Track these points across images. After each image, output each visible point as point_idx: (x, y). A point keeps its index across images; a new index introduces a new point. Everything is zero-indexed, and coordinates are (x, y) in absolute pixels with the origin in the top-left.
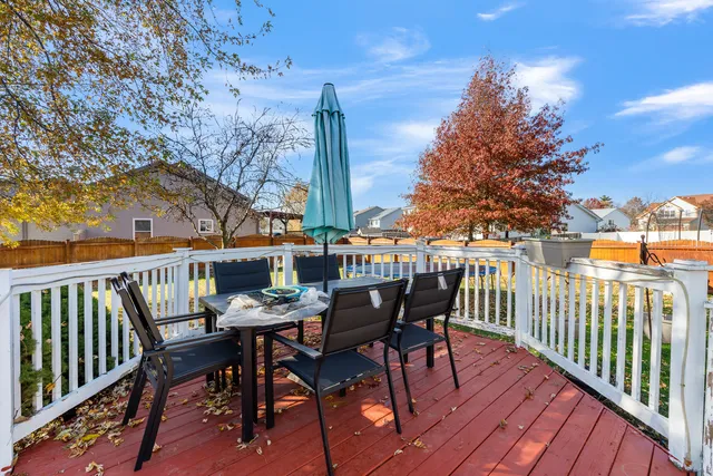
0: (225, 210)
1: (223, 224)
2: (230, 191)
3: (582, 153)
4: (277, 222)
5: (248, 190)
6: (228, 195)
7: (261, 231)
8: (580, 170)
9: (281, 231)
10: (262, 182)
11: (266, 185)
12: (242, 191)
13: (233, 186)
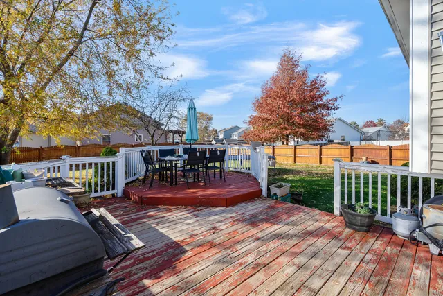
0: (153, 131)
1: (153, 137)
2: (155, 121)
3: (335, 99)
4: (176, 135)
5: (163, 121)
6: (154, 123)
7: (168, 141)
8: (336, 109)
9: (179, 141)
10: (170, 118)
11: (172, 119)
12: (161, 122)
13: (157, 119)
